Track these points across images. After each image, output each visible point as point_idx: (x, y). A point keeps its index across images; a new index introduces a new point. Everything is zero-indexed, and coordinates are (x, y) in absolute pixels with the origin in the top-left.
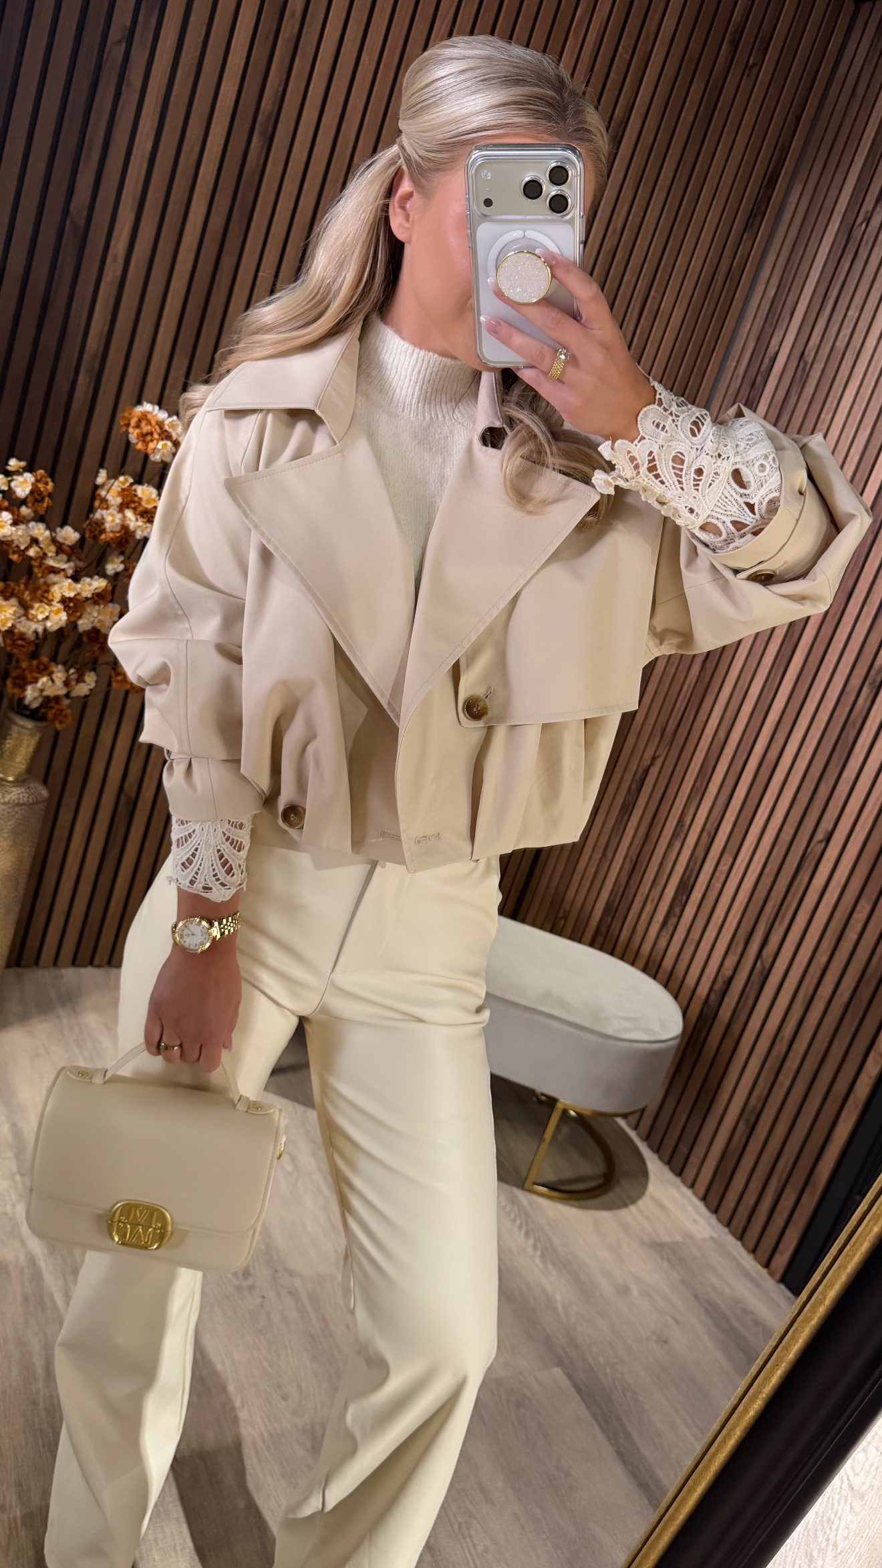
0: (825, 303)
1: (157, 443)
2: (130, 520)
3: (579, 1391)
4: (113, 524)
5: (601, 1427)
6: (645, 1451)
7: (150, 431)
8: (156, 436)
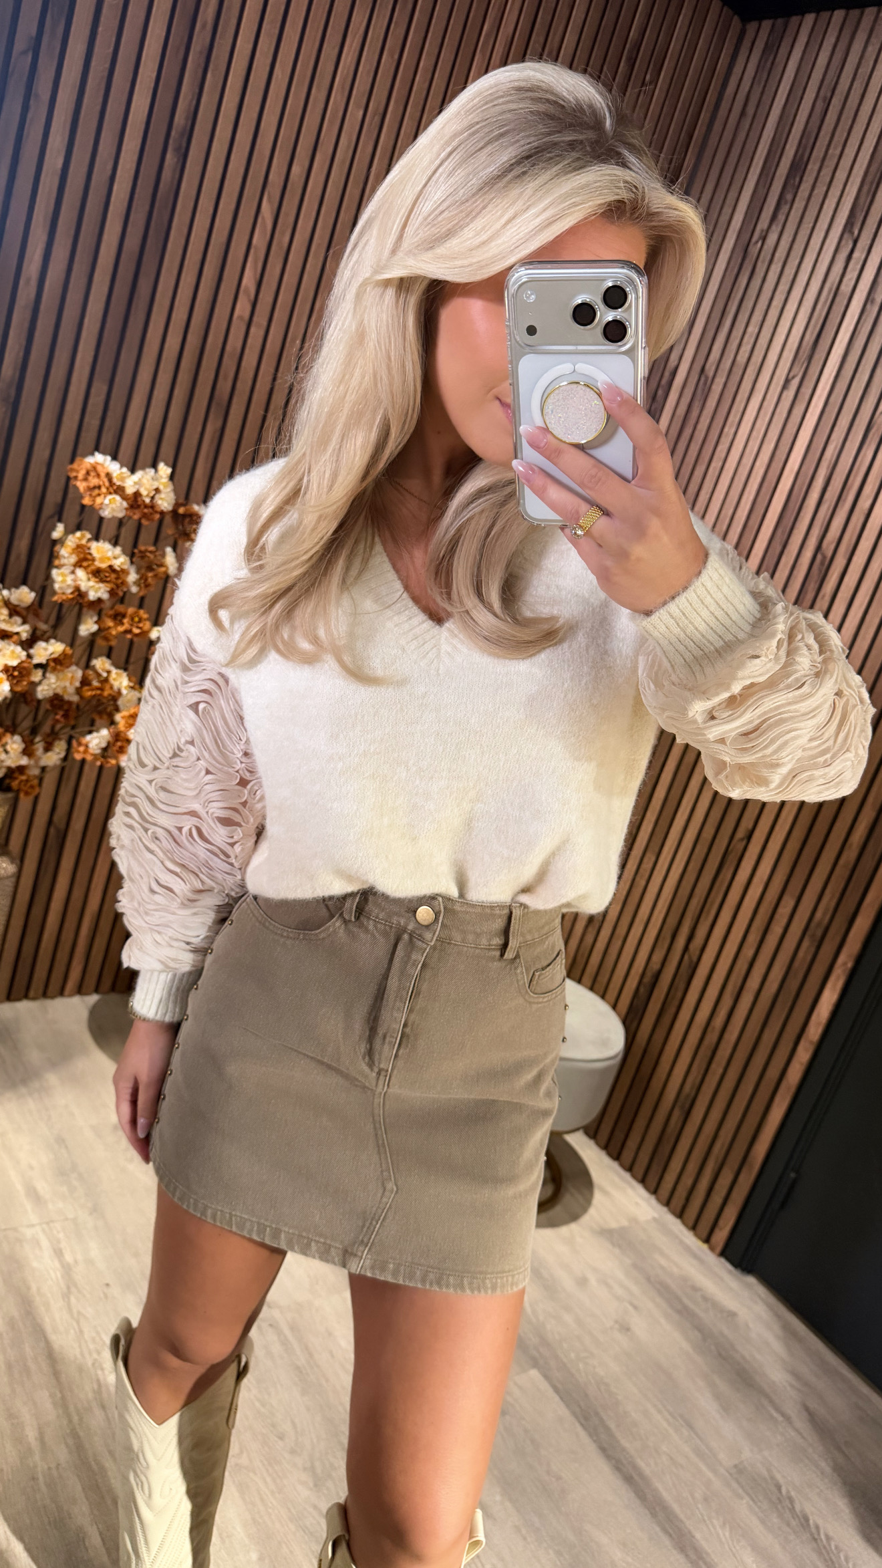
0: (724, 319)
1: (105, 497)
2: (81, 580)
3: (556, 1390)
4: (64, 585)
5: (582, 1425)
6: (625, 1443)
7: (97, 484)
8: (104, 490)
